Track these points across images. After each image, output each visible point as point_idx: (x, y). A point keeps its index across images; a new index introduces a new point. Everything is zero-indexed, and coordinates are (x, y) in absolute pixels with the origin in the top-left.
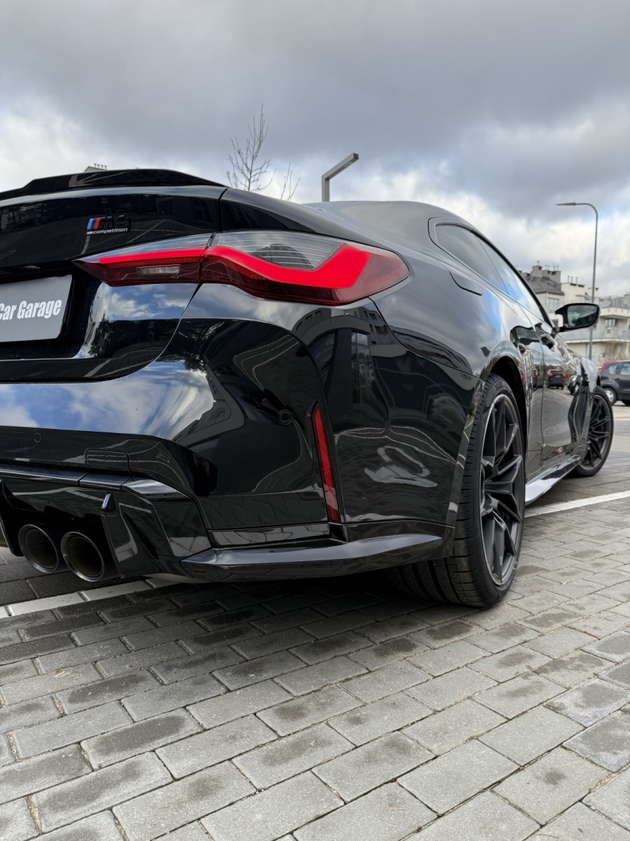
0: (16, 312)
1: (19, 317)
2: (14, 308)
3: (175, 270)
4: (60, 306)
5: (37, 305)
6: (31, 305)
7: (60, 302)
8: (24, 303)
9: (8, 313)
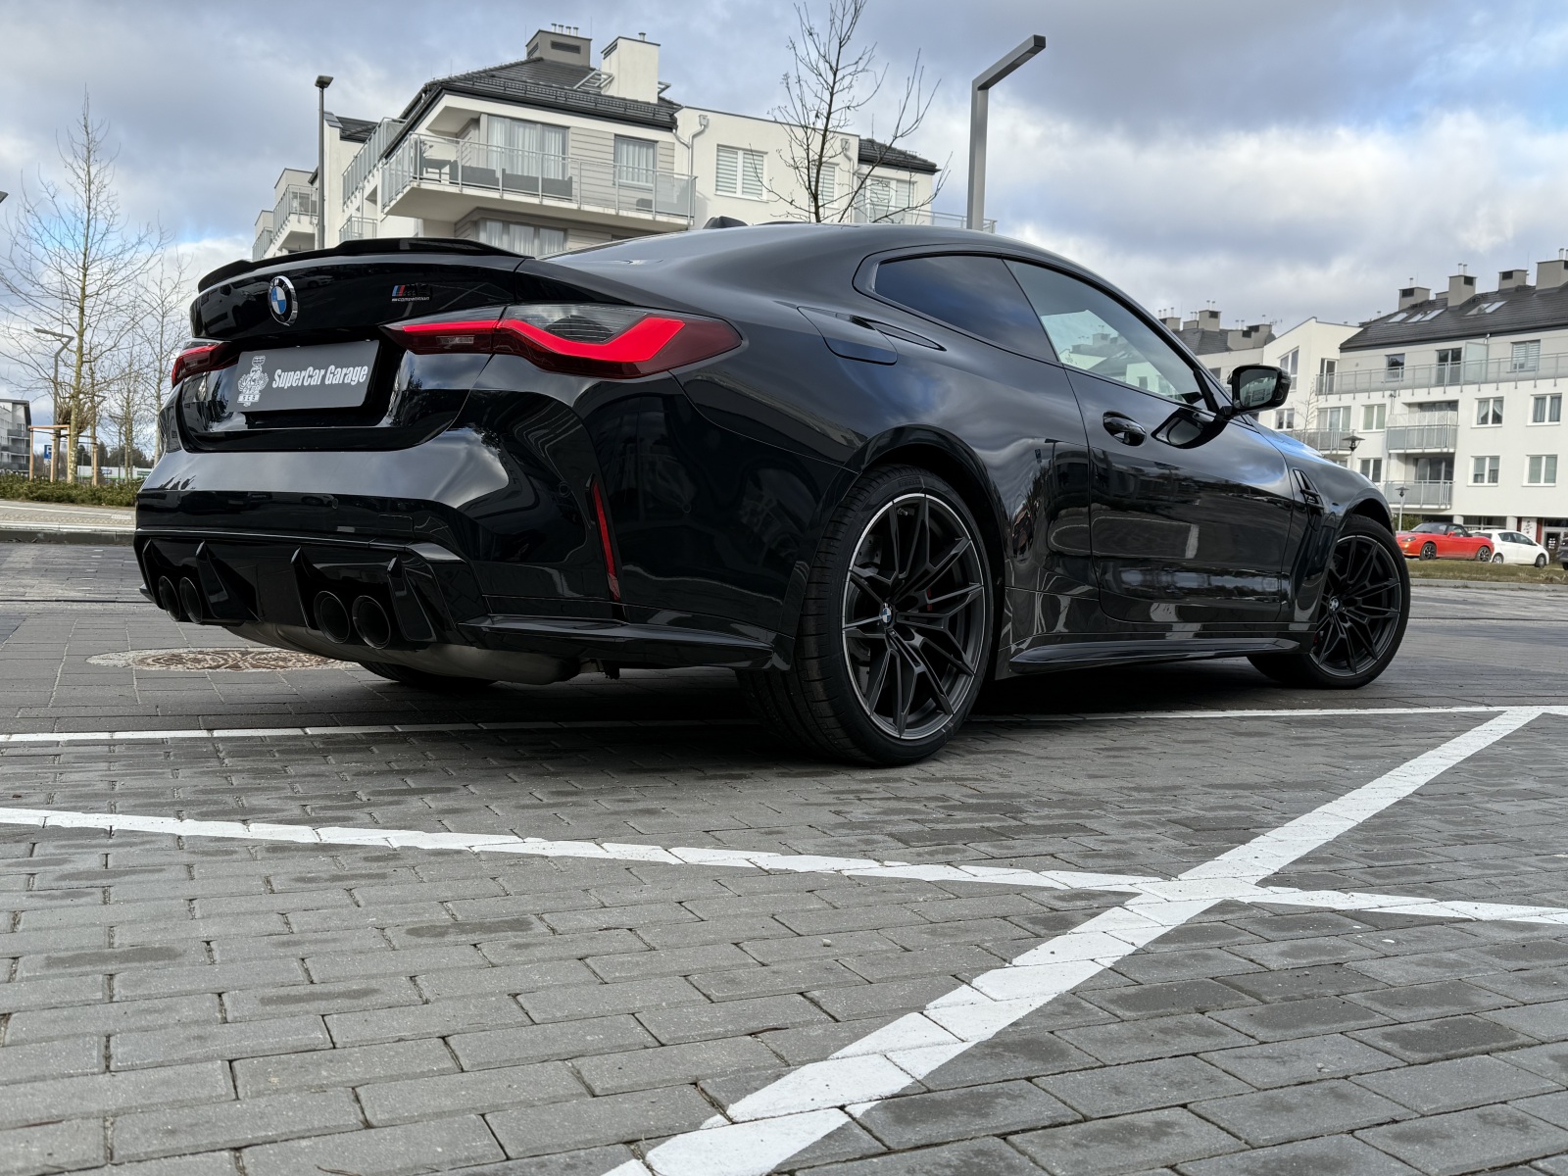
0: (324, 377)
1: (327, 382)
2: (323, 372)
3: (470, 341)
4: (366, 372)
5: (345, 370)
6: (339, 370)
7: (366, 368)
8: (333, 367)
9: (316, 377)
